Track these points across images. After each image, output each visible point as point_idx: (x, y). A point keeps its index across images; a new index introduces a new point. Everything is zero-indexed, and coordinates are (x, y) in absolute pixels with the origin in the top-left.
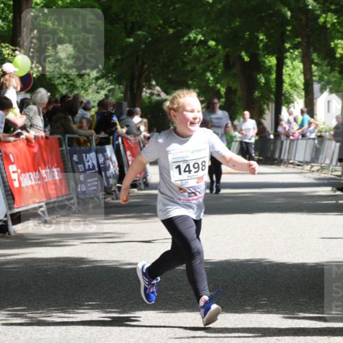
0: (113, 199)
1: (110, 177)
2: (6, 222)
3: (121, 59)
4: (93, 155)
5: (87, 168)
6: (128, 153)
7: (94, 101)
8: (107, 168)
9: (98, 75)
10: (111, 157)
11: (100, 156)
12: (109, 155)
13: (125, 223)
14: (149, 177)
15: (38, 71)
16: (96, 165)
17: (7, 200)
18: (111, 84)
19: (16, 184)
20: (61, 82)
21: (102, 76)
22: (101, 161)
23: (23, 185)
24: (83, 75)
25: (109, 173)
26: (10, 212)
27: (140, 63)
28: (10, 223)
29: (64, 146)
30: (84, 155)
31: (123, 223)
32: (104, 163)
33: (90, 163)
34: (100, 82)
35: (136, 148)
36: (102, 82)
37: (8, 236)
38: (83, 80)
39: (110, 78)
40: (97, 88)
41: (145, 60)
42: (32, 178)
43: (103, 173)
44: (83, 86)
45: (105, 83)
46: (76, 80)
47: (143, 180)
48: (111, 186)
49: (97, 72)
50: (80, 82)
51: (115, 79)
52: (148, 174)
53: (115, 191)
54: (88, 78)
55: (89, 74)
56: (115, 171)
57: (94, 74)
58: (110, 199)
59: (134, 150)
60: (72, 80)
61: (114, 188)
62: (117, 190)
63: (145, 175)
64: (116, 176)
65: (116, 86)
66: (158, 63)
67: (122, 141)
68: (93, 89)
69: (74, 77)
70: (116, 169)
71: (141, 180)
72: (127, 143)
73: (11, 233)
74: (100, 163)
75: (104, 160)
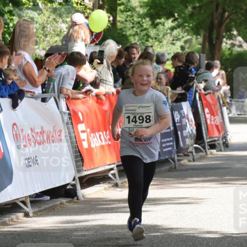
0: (189, 161)
1: (187, 137)
2: (74, 186)
3: (200, 7)
6: (207, 110)
7: (169, 54)
8: (183, 127)
9: (173, 24)
10: (187, 115)
11: (176, 114)
12: (186, 113)
13: (204, 187)
14: (229, 137)
15: (109, 21)
17: (76, 162)
18: (188, 35)
19: (85, 145)
20: (134, 33)
21: (178, 26)
22: (177, 119)
23: (93, 146)
24: (158, 24)
25: (185, 133)
26: (78, 175)
27: (220, 10)
28: (78, 186)
31: (200, 187)
32: (181, 121)
34: (175, 32)
35: (215, 105)
36: (178, 32)
37: (76, 201)
38: (158, 30)
39: (187, 28)
40: (172, 39)
41: (226, 7)
42: (102, 137)
43: (179, 133)
44: (157, 37)
45: (181, 34)
46: (150, 29)
47: (222, 140)
48: (187, 146)
49: (172, 22)
50: (154, 32)
51: (192, 29)
52: (228, 133)
53: (192, 152)
54: (163, 28)
55: (164, 23)
56: (192, 130)
57: (169, 23)
58: (187, 160)
59: (213, 107)
60: (145, 29)
61: (191, 149)
62: (194, 151)
63: (224, 134)
64: (192, 136)
65: (193, 37)
66: (241, 10)
67: (200, 97)
68: (168, 40)
69: (148, 27)
70: (193, 128)
71: (221, 140)
72: (205, 99)
73: (80, 198)
74: (176, 121)
75: (180, 119)
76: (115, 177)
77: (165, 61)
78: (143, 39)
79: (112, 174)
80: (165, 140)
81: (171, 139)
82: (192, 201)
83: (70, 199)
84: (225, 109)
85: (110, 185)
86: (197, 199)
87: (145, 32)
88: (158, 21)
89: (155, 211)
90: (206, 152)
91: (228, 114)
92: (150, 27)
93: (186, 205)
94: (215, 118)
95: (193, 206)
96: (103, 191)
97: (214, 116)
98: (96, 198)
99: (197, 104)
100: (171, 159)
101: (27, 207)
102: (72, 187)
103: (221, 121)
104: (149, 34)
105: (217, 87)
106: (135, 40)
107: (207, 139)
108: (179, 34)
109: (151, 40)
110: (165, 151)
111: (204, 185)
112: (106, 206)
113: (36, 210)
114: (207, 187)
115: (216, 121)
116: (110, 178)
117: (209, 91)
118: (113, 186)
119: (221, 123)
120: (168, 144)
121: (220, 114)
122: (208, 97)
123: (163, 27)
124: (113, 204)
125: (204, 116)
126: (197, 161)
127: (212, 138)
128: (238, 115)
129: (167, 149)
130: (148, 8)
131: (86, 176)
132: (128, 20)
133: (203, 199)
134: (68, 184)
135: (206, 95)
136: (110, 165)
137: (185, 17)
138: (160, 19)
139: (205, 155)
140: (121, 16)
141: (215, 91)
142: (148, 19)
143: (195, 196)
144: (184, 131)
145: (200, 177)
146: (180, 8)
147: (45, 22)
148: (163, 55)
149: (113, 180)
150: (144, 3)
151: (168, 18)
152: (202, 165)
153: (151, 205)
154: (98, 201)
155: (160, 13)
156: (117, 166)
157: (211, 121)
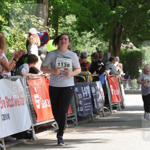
0: (101, 117)
1: (99, 102)
2: (31, 131)
3: (107, 25)
4: (88, 88)
5: (84, 96)
6: (111, 86)
7: (89, 52)
8: (97, 97)
9: (92, 35)
10: (99, 89)
11: (93, 88)
12: (99, 88)
13: (109, 133)
14: (124, 102)
15: (53, 33)
16: (90, 94)
17: (33, 117)
18: (101, 41)
19: (38, 107)
21: (95, 36)
22: (93, 91)
23: (43, 107)
24: (82, 35)
25: (98, 100)
26: (33, 125)
27: (119, 27)
28: (34, 132)
30: (82, 88)
31: (107, 133)
32: (96, 93)
33: (86, 93)
34: (93, 40)
36: (95, 39)
37: (32, 141)
38: (82, 38)
39: (100, 37)
40: (91, 44)
41: (123, 25)
42: (48, 102)
43: (95, 100)
44: (82, 42)
45: (96, 41)
46: (78, 38)
47: (121, 104)
48: (99, 108)
49: (91, 33)
50: (80, 39)
51: (103, 38)
52: (124, 100)
53: (102, 111)
54: (86, 37)
55: (86, 34)
56: (102, 98)
57: (89, 34)
58: (99, 116)
59: (115, 84)
61: (101, 110)
62: (103, 111)
63: (122, 101)
64: (103, 102)
65: (103, 42)
66: (132, 27)
67: (107, 78)
68: (89, 44)
69: (76, 36)
70: (103, 97)
71: (119, 104)
72: (110, 80)
73: (34, 139)
74: (93, 93)
75: (95, 91)
76: (56, 127)
77: (86, 57)
78: (74, 43)
79: (54, 125)
80: (86, 104)
81: (90, 103)
82: (102, 141)
83: (29, 140)
84: (122, 86)
85: (53, 131)
86: (105, 140)
87: (74, 39)
88: (82, 33)
89: (80, 147)
90: (111, 111)
91: (124, 88)
92: (77, 37)
93: (98, 143)
94: (116, 91)
95: (103, 144)
96: (48, 135)
97: (116, 90)
98: (45, 139)
99: (106, 83)
100: (90, 115)
101: (2, 144)
102: (30, 133)
103: (120, 93)
104: (77, 40)
107: (111, 104)
108: (95, 40)
109: (78, 44)
110: (86, 111)
111: (109, 132)
112: (50, 144)
113: (8, 146)
114: (111, 133)
115: (117, 93)
117: (113, 75)
118: (55, 132)
119: (120, 94)
120: (88, 107)
121: (119, 89)
122: (112, 78)
123: (85, 36)
124: (55, 143)
125: (109, 90)
126: (105, 117)
127: (115, 103)
128: (130, 89)
129: (87, 110)
130: (76, 25)
131: (38, 126)
132: (65, 32)
133: (108, 140)
134: (27, 131)
135: (111, 77)
136: (53, 119)
137: (98, 30)
138: (84, 31)
139: (109, 113)
140: (61, 30)
141: (116, 75)
142: (76, 32)
143: (104, 138)
144: (98, 99)
145: (107, 126)
146: (96, 25)
147: (15, 33)
148: (85, 53)
149: (55, 128)
150: (74, 22)
151: (88, 31)
152: (108, 119)
153: (77, 143)
154: (45, 141)
155: (84, 28)
157: (114, 93)
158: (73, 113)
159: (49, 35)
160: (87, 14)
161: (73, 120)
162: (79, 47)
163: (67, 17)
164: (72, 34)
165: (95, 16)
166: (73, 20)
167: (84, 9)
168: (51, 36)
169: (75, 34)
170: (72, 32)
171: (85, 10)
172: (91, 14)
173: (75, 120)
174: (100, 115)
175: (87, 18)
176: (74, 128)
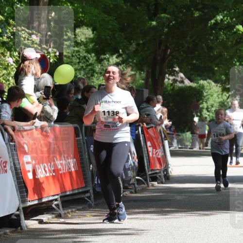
0: (131, 193)
1: (129, 169)
2: (18, 216)
3: (143, 43)
6: (149, 144)
9: (118, 60)
13: (145, 219)
14: (170, 170)
15: (55, 56)
17: (21, 192)
18: (132, 70)
20: (79, 68)
21: (123, 62)
23: (38, 177)
24: (102, 60)
25: (127, 165)
26: (22, 206)
27: (163, 48)
28: (22, 217)
29: (81, 135)
31: (141, 219)
35: (157, 138)
36: (122, 67)
37: (20, 231)
38: (102, 65)
39: (131, 64)
41: (168, 45)
42: (47, 169)
44: (102, 72)
46: (95, 65)
47: (164, 172)
48: (129, 178)
49: (117, 58)
50: (99, 67)
51: (136, 64)
52: (169, 166)
53: (134, 184)
54: (108, 64)
55: (108, 59)
56: (134, 163)
57: (114, 59)
58: (129, 192)
59: (155, 140)
60: (91, 65)
61: (132, 181)
62: (136, 183)
63: (165, 167)
64: (135, 168)
65: (137, 73)
66: (182, 47)
67: (142, 131)
69: (93, 62)
70: (136, 161)
71: (162, 172)
72: (148, 133)
73: (23, 228)
78: (88, 73)
79: (55, 205)
82: (133, 232)
83: (14, 229)
84: (166, 142)
85: (54, 216)
86: (138, 230)
87: (90, 67)
88: (103, 57)
89: (97, 242)
90: (148, 184)
91: (170, 147)
92: (95, 63)
93: (127, 236)
94: (157, 151)
95: (133, 237)
99: (140, 138)
102: (16, 218)
103: (163, 154)
104: (95, 69)
105: (159, 121)
106: (80, 74)
107: (148, 172)
108: (124, 69)
111: (145, 217)
112: (49, 237)
114: (148, 219)
115: (157, 154)
116: (53, 209)
117: (152, 125)
118: (56, 217)
119: (162, 156)
121: (162, 148)
122: (150, 131)
123: (107, 62)
124: (56, 234)
125: (146, 149)
126: (139, 193)
127: (154, 170)
128: (179, 148)
130: (94, 43)
131: (30, 206)
132: (74, 55)
133: (143, 230)
134: (12, 214)
135: (148, 128)
136: (53, 196)
137: (128, 53)
138: (105, 54)
139: (146, 188)
141: (157, 125)
142: (93, 55)
143: (137, 227)
145: (141, 208)
146: (125, 44)
149: (57, 211)
150: (90, 39)
151: (112, 55)
153: (93, 235)
154: (41, 231)
155: (105, 49)
156: (61, 197)
157: (153, 154)
158: (86, 186)
159: (49, 60)
160: (110, 27)
161: (86, 198)
162: (98, 79)
163: (78, 30)
164: (87, 58)
165: (122, 30)
166: (87, 36)
167: (106, 17)
168: (51, 61)
169: (91, 59)
170: (86, 54)
171: (107, 19)
172: (118, 26)
173: (89, 198)
174: (131, 190)
175: (111, 33)
176: (87, 210)
